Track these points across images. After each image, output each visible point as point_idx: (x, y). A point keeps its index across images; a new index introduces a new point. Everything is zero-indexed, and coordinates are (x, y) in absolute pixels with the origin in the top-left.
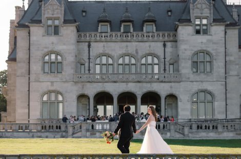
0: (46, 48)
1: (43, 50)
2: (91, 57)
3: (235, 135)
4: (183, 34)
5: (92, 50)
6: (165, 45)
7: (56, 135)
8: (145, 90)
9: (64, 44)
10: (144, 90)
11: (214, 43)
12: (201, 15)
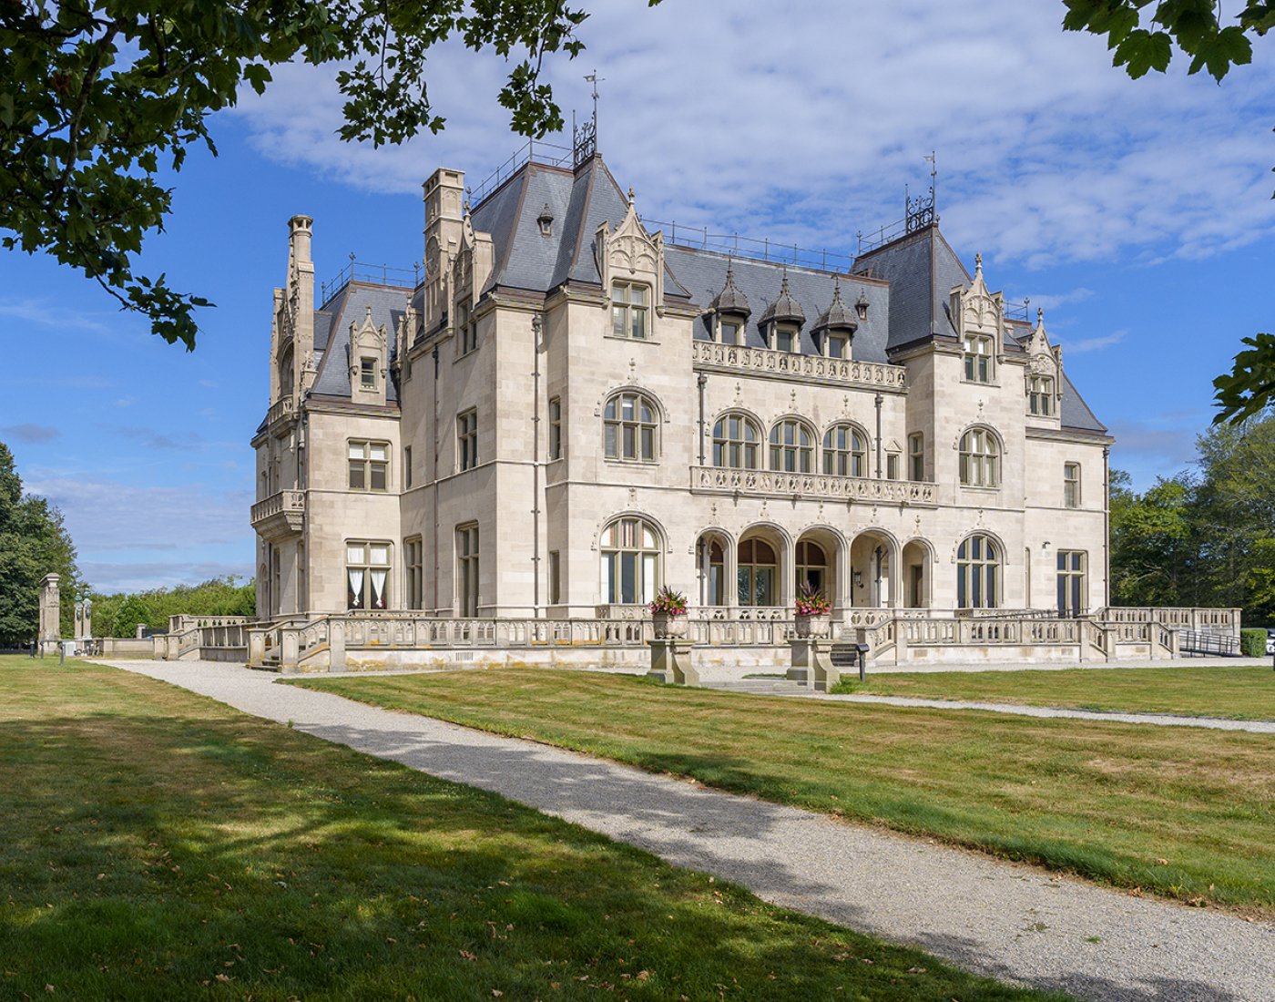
0: (615, 377)
1: (605, 383)
2: (705, 419)
3: (1134, 653)
4: (942, 378)
5: (708, 395)
6: (878, 403)
7: (761, 657)
8: (862, 527)
9: (664, 371)
10: (859, 525)
11: (1004, 409)
12: (978, 330)
